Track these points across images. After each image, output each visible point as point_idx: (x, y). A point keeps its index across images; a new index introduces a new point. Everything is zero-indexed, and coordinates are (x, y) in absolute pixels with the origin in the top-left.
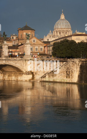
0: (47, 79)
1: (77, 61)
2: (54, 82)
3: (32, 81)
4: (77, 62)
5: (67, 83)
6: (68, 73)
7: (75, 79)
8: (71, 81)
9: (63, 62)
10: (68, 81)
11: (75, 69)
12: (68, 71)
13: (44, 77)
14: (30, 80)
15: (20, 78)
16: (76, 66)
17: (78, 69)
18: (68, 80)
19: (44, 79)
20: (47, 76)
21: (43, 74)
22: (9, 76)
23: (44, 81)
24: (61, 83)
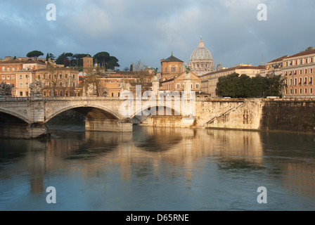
0: (215, 125)
1: (258, 101)
2: (226, 129)
3: (194, 127)
4: (259, 103)
5: (244, 130)
6: (245, 116)
7: (256, 124)
8: (249, 128)
9: (238, 102)
10: (246, 128)
11: (256, 112)
12: (246, 114)
13: (211, 122)
14: (191, 127)
15: (177, 124)
16: (257, 107)
17: (261, 112)
18: (246, 126)
19: (212, 126)
20: (215, 121)
21: (209, 119)
22: (162, 121)
23: (211, 128)
24: (235, 130)
